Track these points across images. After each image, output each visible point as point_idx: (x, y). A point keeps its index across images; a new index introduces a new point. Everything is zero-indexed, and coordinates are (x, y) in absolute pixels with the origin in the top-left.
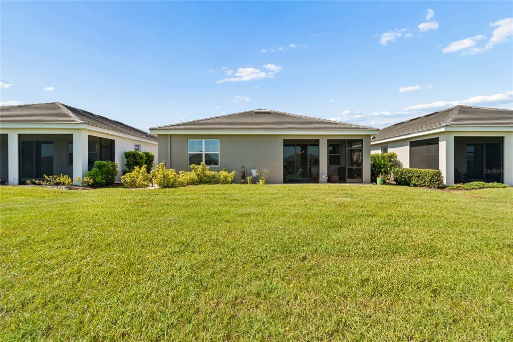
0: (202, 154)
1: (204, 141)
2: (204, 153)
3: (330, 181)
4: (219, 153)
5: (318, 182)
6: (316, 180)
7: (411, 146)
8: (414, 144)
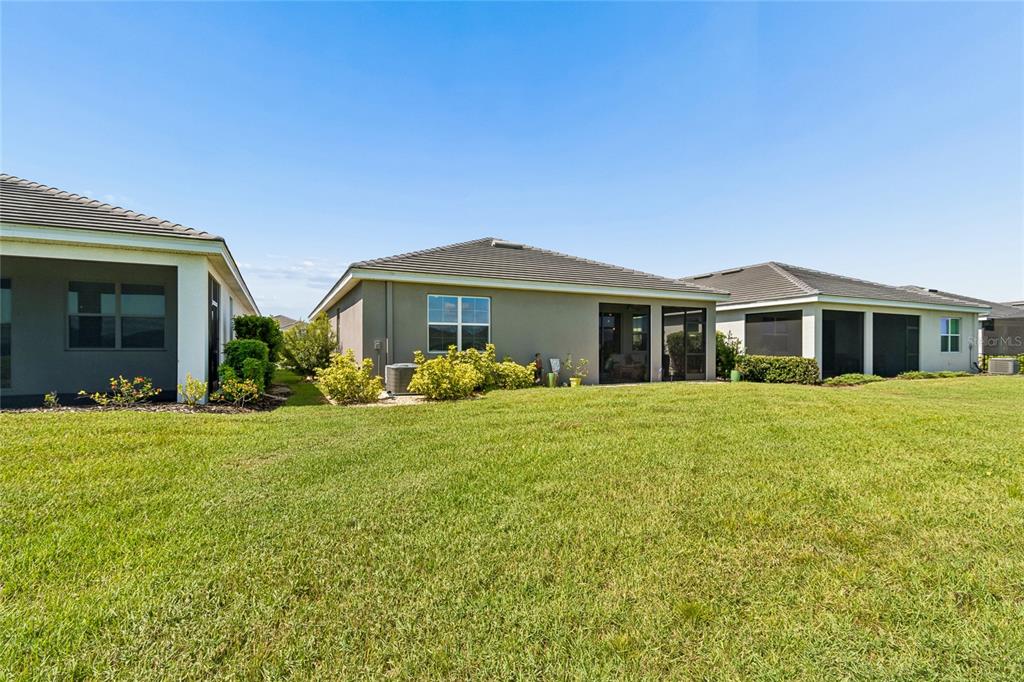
0: (456, 326)
1: (460, 298)
2: (460, 324)
3: (666, 377)
4: (488, 325)
5: (649, 381)
6: (643, 377)
7: (747, 322)
8: (751, 318)
